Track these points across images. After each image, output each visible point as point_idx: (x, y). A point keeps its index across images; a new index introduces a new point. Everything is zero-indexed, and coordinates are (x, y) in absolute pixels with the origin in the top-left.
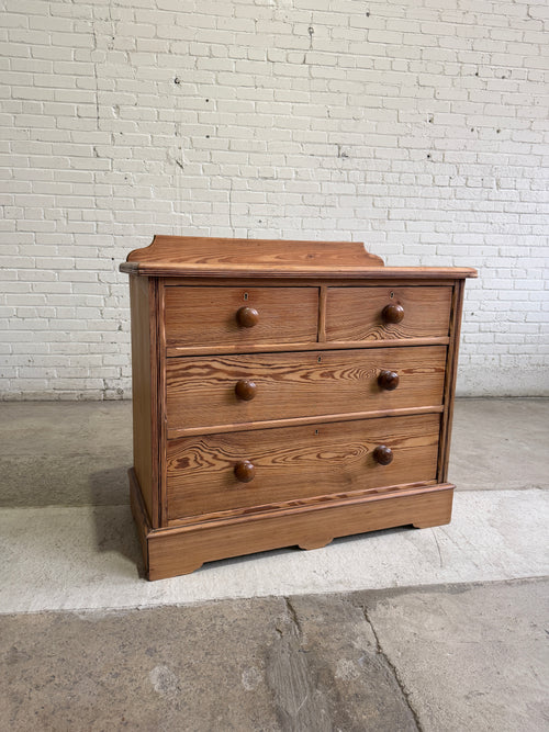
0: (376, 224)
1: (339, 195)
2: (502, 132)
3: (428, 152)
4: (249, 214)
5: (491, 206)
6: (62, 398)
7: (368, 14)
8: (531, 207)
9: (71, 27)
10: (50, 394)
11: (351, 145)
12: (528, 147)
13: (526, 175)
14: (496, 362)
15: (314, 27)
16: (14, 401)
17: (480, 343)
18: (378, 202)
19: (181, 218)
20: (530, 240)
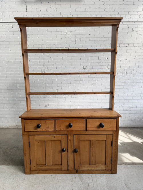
0: (94, 84)
1: (84, 78)
2: (127, 60)
3: (107, 66)
4: (62, 83)
5: (125, 78)
6: (18, 127)
7: (90, 34)
8: (137, 78)
9: (19, 43)
10: (16, 127)
11: (87, 66)
12: (135, 63)
13: (134, 70)
14: (129, 118)
15: (76, 38)
16: (7, 128)
17: (124, 113)
18: (94, 79)
19: (45, 85)
20: (136, 87)
